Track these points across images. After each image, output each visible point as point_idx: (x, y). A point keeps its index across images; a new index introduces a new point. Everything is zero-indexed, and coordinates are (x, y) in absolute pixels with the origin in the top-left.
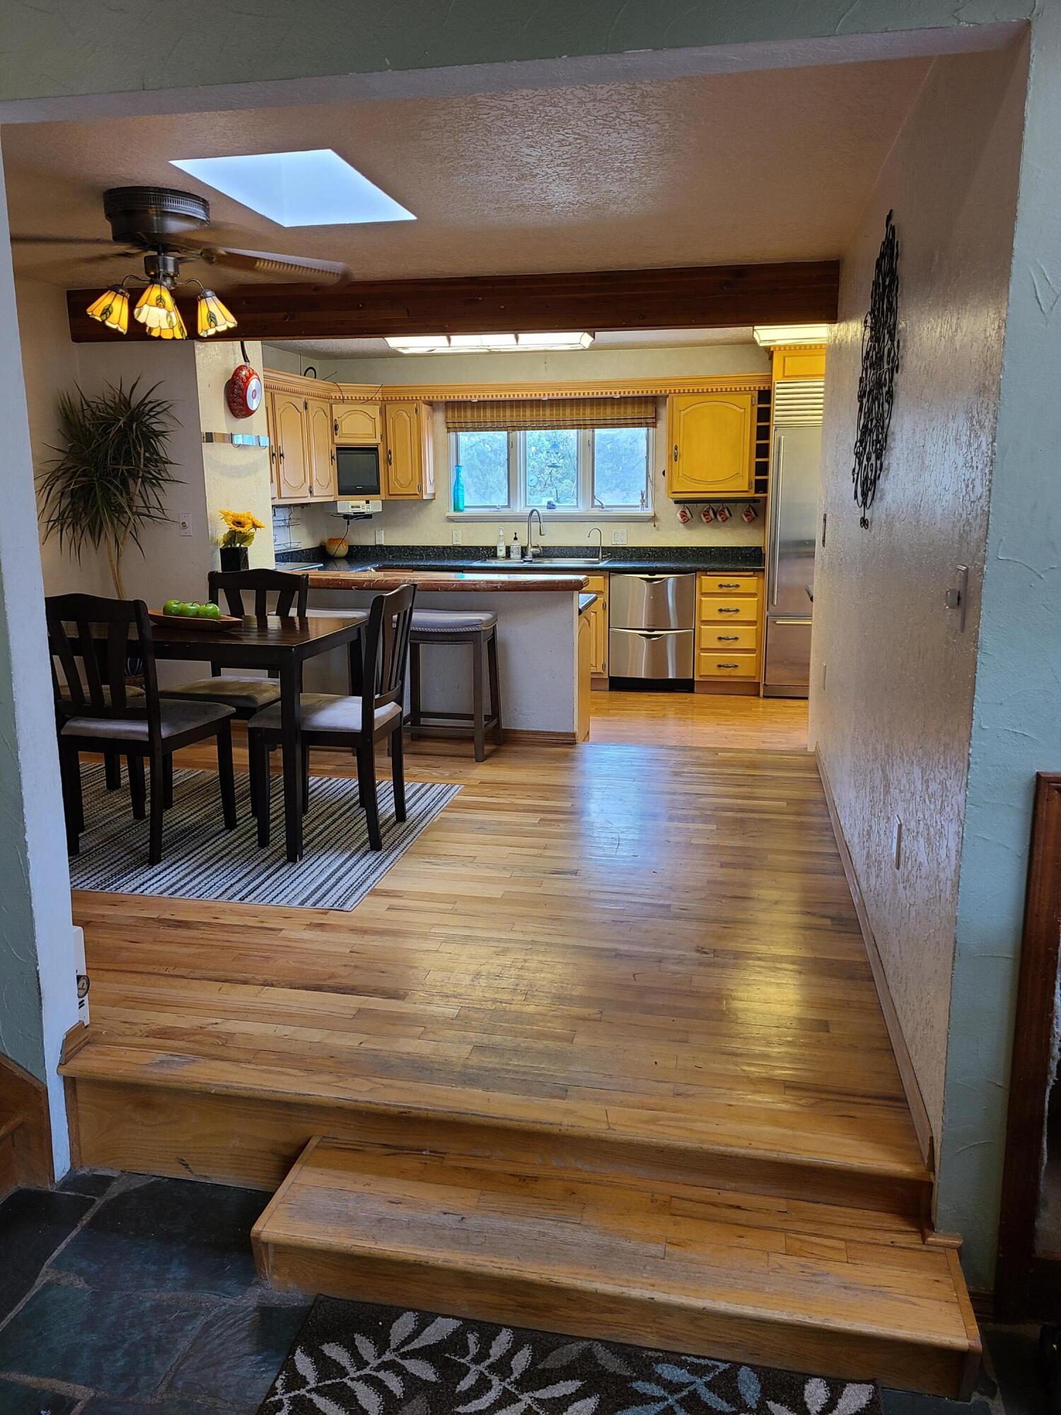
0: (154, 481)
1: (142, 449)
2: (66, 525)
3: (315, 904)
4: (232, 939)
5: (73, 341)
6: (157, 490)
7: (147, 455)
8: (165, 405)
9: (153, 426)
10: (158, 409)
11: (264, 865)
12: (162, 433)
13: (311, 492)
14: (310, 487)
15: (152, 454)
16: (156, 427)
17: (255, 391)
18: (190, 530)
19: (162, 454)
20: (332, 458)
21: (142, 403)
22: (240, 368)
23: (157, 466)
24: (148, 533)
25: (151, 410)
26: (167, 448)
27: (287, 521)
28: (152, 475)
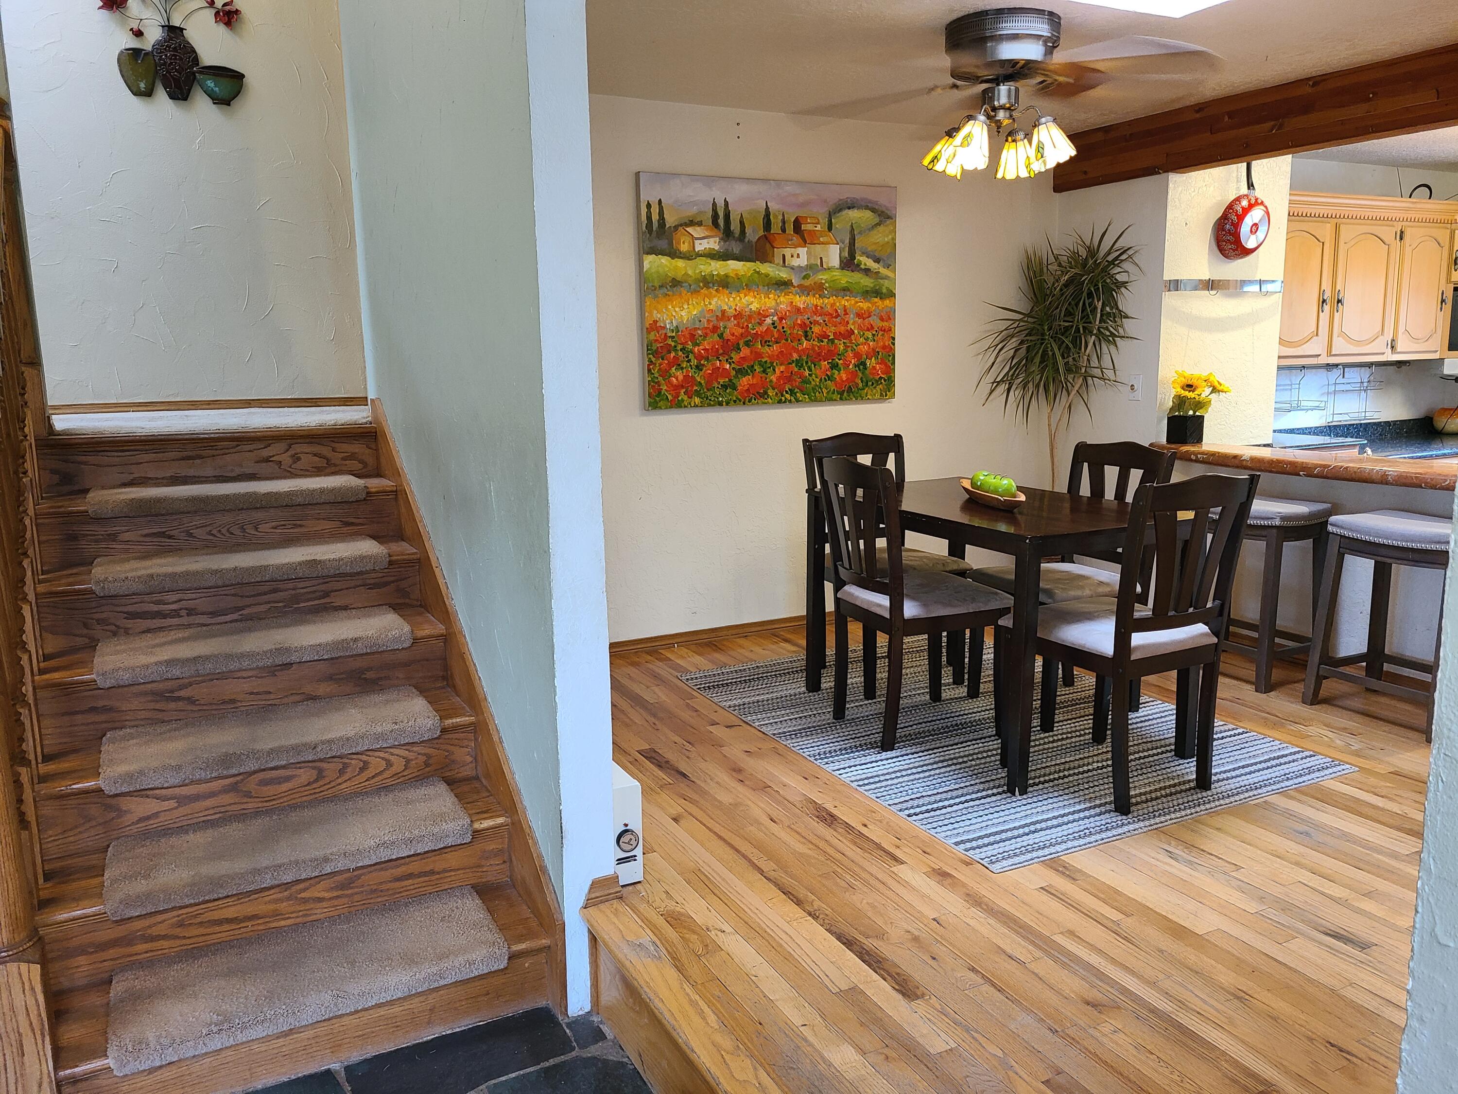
0: (1111, 339)
1: (1100, 303)
2: (1014, 387)
3: (967, 850)
4: (849, 853)
5: (1054, 191)
6: (1112, 348)
7: (1108, 309)
8: (1130, 252)
9: (1118, 277)
10: (1124, 257)
11: (981, 787)
12: (1124, 284)
13: (1392, 347)
14: (1393, 340)
15: (1111, 308)
16: (1120, 278)
17: (1256, 225)
18: (1138, 394)
19: (1121, 308)
20: (1443, 301)
21: (1109, 253)
22: (1238, 199)
23: (1115, 322)
24: (1099, 395)
25: (1116, 258)
26: (1126, 301)
27: (1365, 384)
28: (1110, 332)
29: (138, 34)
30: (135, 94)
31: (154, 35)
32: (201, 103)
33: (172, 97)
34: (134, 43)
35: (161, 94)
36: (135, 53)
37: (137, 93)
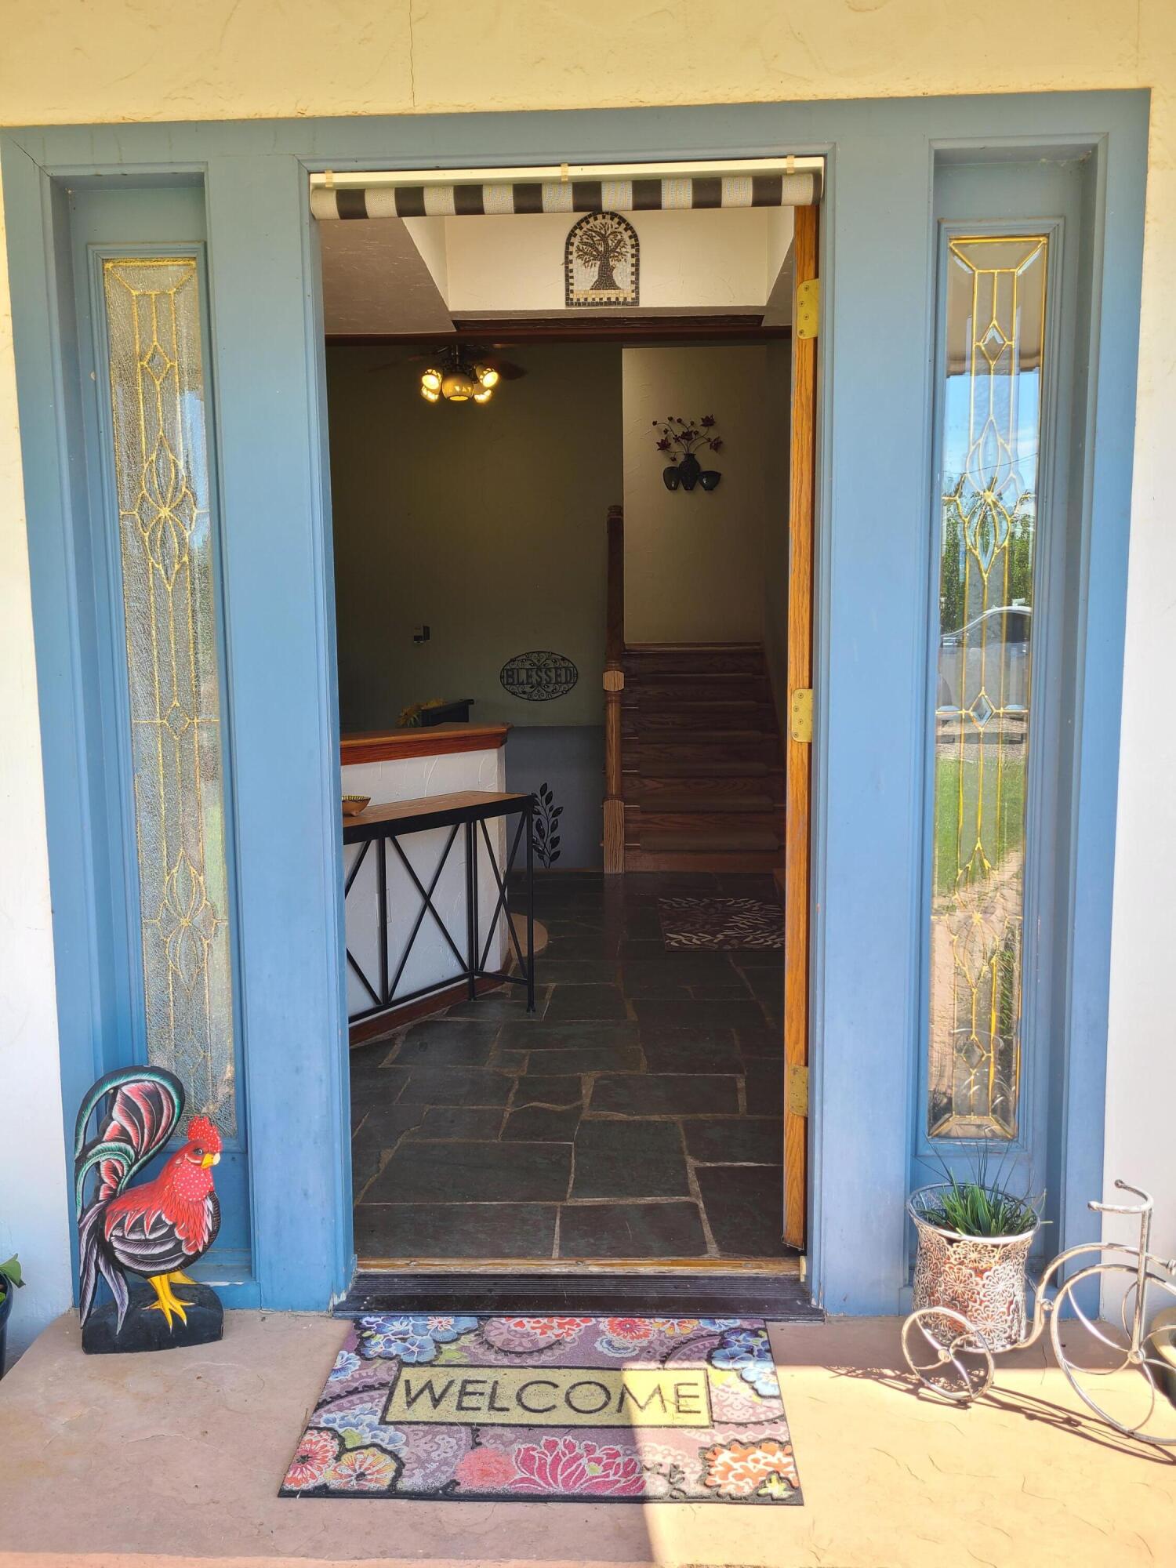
29: (674, 460)
30: (669, 489)
31: (681, 459)
32: (700, 490)
33: (686, 489)
34: (671, 465)
35: (681, 487)
36: (671, 468)
37: (670, 488)
